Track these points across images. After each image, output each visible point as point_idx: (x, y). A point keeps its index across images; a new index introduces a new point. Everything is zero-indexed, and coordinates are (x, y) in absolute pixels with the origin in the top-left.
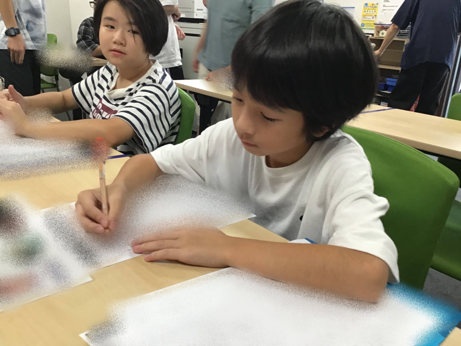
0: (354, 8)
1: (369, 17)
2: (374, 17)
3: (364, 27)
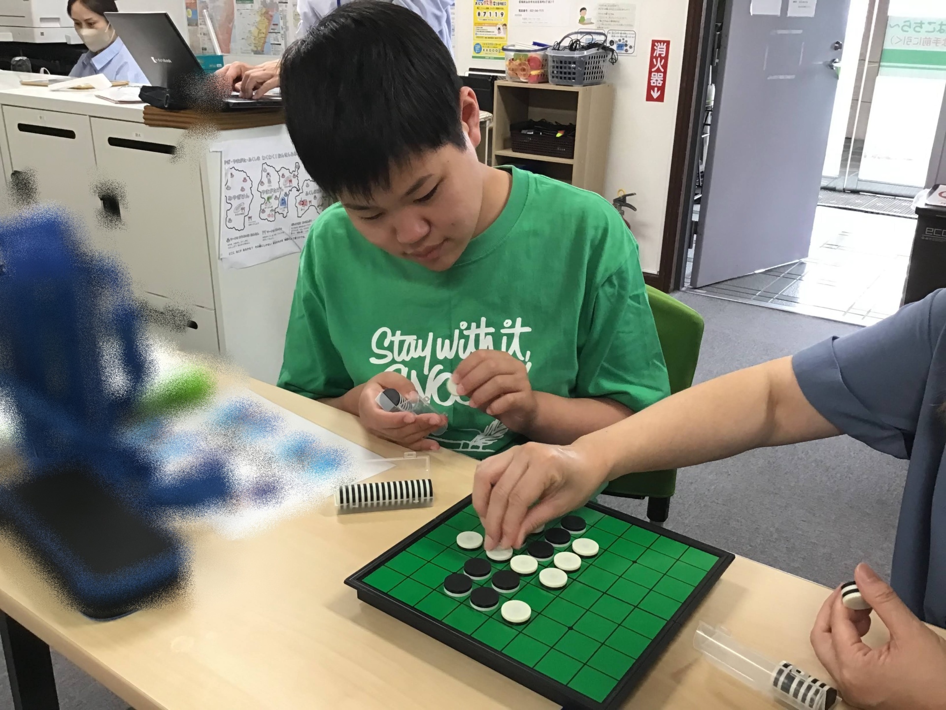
1: (490, 29)
2: (501, 28)
3: (482, 54)
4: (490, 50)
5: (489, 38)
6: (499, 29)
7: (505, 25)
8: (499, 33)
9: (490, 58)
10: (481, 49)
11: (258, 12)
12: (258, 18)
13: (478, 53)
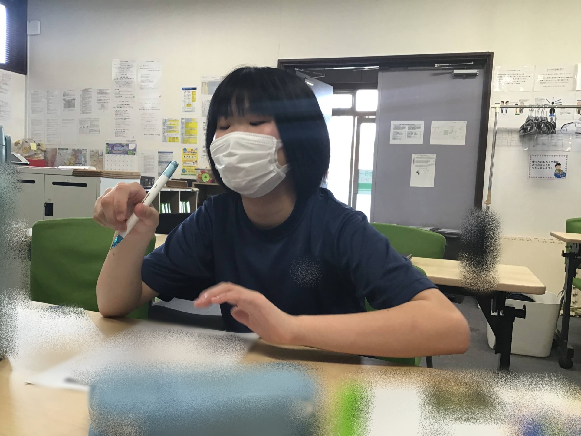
0: (172, 152)
1: (189, 163)
2: (195, 162)
3: (186, 173)
4: (190, 172)
5: (189, 166)
6: (194, 163)
7: (196, 161)
8: (194, 164)
9: (189, 175)
10: (185, 171)
11: (70, 154)
12: (70, 157)
13: (184, 172)
